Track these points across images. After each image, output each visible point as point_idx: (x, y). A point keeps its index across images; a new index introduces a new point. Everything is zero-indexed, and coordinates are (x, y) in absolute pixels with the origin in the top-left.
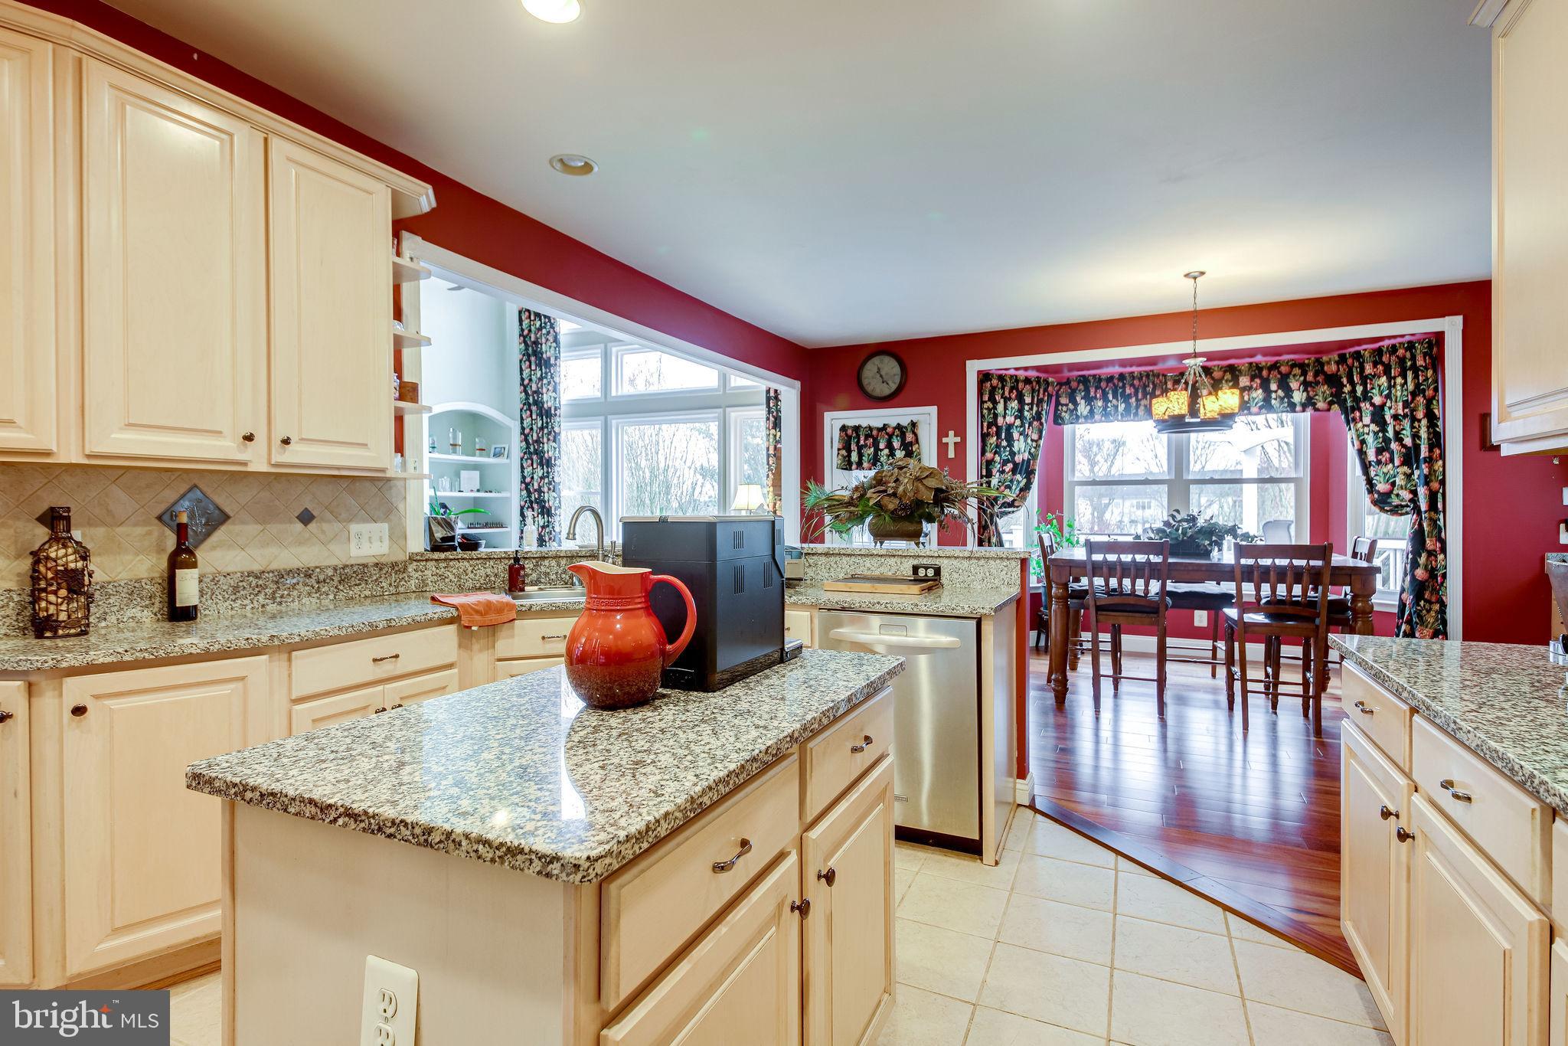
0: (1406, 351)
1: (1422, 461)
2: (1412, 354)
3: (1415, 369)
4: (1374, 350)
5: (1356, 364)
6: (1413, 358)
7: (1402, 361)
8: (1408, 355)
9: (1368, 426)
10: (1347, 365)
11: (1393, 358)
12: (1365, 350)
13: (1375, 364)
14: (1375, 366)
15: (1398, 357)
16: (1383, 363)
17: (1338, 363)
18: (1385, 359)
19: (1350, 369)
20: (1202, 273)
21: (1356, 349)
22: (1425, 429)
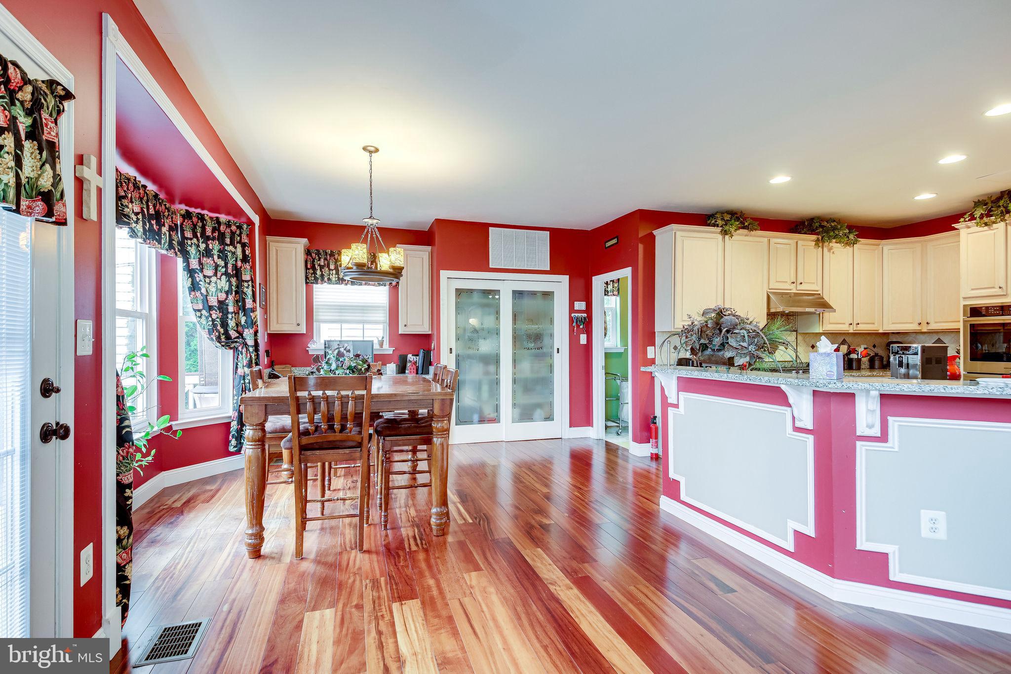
0: (237, 229)
1: (247, 311)
2: (240, 231)
3: (244, 246)
4: (211, 218)
5: (200, 224)
6: (240, 235)
7: (233, 234)
8: (238, 232)
9: (209, 277)
10: (192, 222)
11: (228, 230)
12: (207, 215)
14: (213, 231)
15: (231, 230)
16: (219, 231)
17: (183, 216)
18: (222, 228)
19: (194, 226)
20: (377, 150)
21: (199, 211)
22: (250, 288)
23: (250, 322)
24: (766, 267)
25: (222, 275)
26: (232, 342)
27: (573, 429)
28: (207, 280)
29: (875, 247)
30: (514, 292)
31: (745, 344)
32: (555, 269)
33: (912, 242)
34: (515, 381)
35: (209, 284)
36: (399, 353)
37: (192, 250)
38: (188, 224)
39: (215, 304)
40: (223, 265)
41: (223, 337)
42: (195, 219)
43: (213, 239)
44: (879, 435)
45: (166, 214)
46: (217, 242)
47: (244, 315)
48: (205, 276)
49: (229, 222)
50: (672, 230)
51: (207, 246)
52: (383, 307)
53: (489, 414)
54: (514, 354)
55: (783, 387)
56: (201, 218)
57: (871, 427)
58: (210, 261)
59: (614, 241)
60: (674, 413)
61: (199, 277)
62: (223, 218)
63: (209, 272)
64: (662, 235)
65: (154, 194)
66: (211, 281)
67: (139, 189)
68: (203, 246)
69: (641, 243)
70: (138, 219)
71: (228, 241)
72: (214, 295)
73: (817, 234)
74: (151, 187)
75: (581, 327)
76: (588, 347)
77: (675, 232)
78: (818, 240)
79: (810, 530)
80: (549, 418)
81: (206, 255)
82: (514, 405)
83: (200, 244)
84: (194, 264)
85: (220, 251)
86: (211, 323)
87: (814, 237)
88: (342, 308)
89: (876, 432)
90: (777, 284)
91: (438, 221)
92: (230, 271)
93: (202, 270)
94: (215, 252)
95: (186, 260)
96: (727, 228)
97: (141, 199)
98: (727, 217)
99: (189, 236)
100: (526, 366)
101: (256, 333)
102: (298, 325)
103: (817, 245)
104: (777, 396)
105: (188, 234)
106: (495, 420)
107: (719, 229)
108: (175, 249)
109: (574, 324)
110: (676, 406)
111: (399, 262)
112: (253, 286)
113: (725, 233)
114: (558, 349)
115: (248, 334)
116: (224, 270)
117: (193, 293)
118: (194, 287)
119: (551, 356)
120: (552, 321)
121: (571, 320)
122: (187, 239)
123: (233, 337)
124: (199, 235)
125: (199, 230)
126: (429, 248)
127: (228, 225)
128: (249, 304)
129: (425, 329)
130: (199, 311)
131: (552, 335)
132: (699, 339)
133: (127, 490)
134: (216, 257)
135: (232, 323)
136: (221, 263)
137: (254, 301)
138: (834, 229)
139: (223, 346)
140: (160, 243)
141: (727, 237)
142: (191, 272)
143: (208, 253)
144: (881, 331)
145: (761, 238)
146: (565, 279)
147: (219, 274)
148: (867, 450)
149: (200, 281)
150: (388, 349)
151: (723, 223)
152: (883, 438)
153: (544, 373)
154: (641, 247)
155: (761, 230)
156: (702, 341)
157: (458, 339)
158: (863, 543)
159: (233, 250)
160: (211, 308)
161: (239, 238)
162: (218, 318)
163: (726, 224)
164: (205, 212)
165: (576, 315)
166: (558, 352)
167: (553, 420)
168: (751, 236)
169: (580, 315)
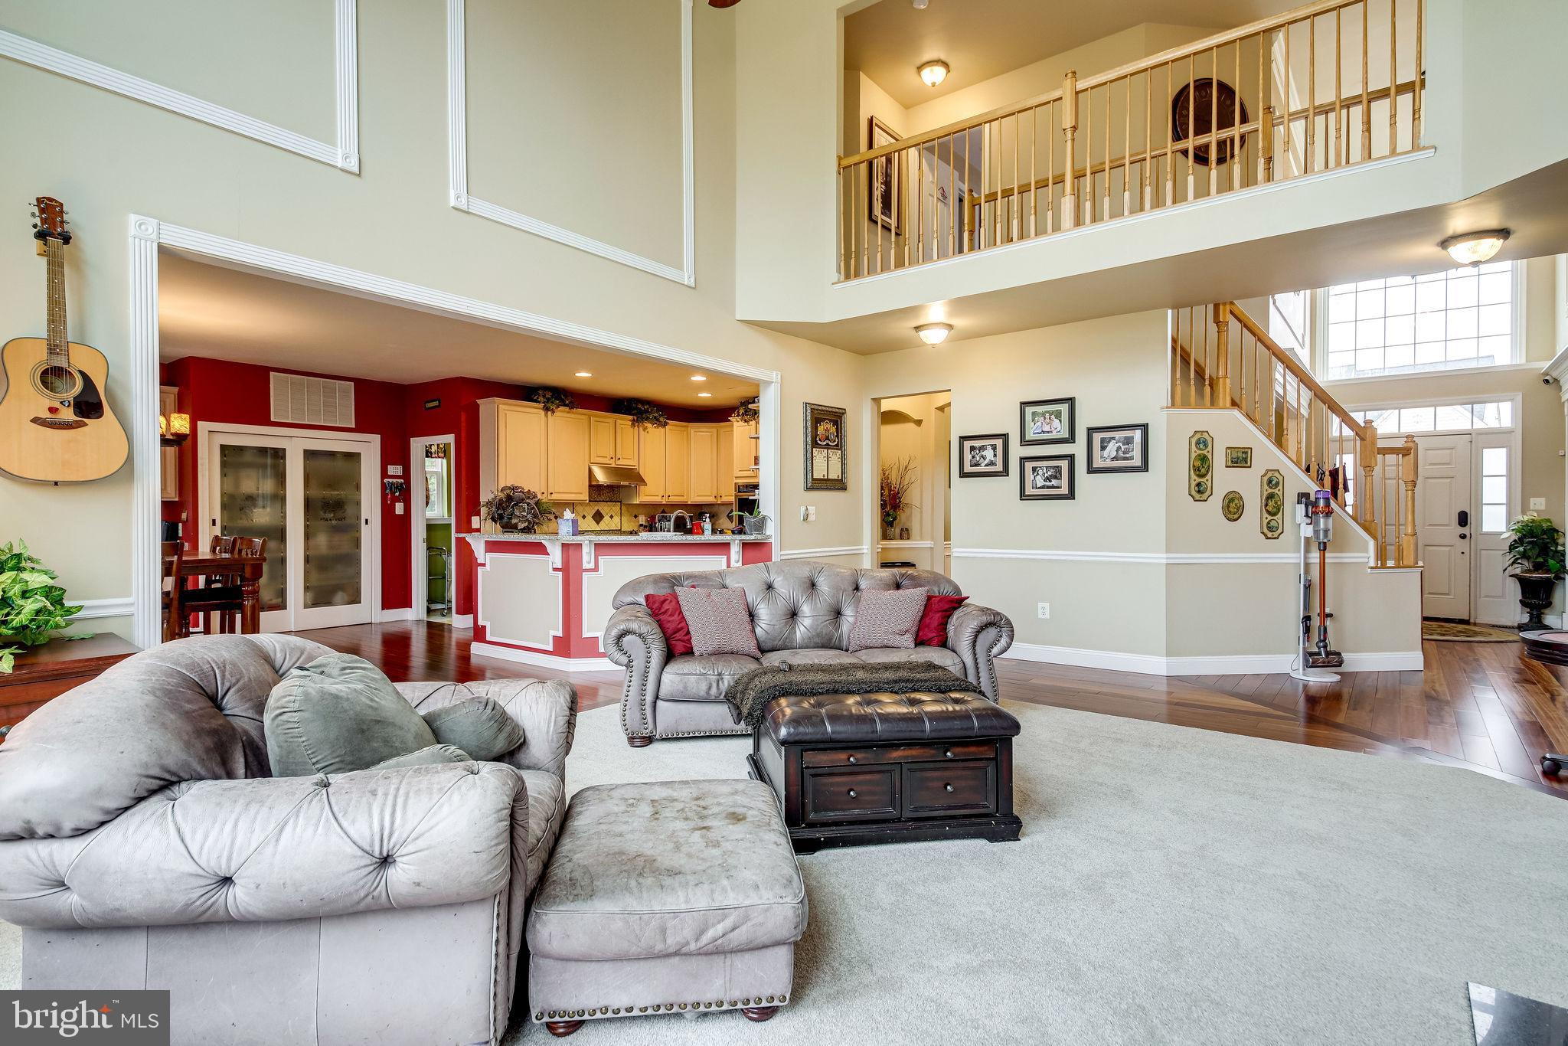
24: (587, 444)
27: (386, 611)
29: (683, 429)
30: (306, 452)
31: (525, 514)
32: (363, 426)
33: (710, 427)
34: (307, 560)
44: (594, 567)
50: (495, 403)
53: (271, 600)
54: (306, 527)
55: (542, 541)
57: (589, 563)
59: (436, 403)
60: (482, 570)
64: (486, 406)
69: (465, 411)
73: (633, 415)
75: (397, 494)
76: (406, 518)
77: (499, 405)
78: (634, 420)
79: (560, 634)
80: (355, 599)
82: (307, 588)
87: (631, 417)
89: (592, 566)
90: (598, 459)
91: (195, 360)
96: (548, 405)
98: (549, 395)
100: (322, 540)
103: (633, 425)
104: (539, 549)
106: (282, 606)
107: (541, 405)
109: (388, 491)
110: (484, 565)
113: (546, 409)
114: (367, 520)
119: (358, 529)
120: (358, 487)
121: (384, 486)
126: (175, 389)
129: (169, 495)
131: (358, 503)
132: (498, 510)
138: (647, 411)
141: (549, 413)
144: (689, 503)
145: (580, 415)
146: (376, 439)
148: (588, 577)
151: (545, 399)
152: (596, 569)
153: (346, 548)
154: (465, 416)
155: (581, 408)
156: (499, 512)
157: (224, 507)
158: (586, 634)
163: (548, 402)
165: (391, 480)
166: (367, 523)
167: (360, 603)
168: (573, 413)
169: (395, 480)
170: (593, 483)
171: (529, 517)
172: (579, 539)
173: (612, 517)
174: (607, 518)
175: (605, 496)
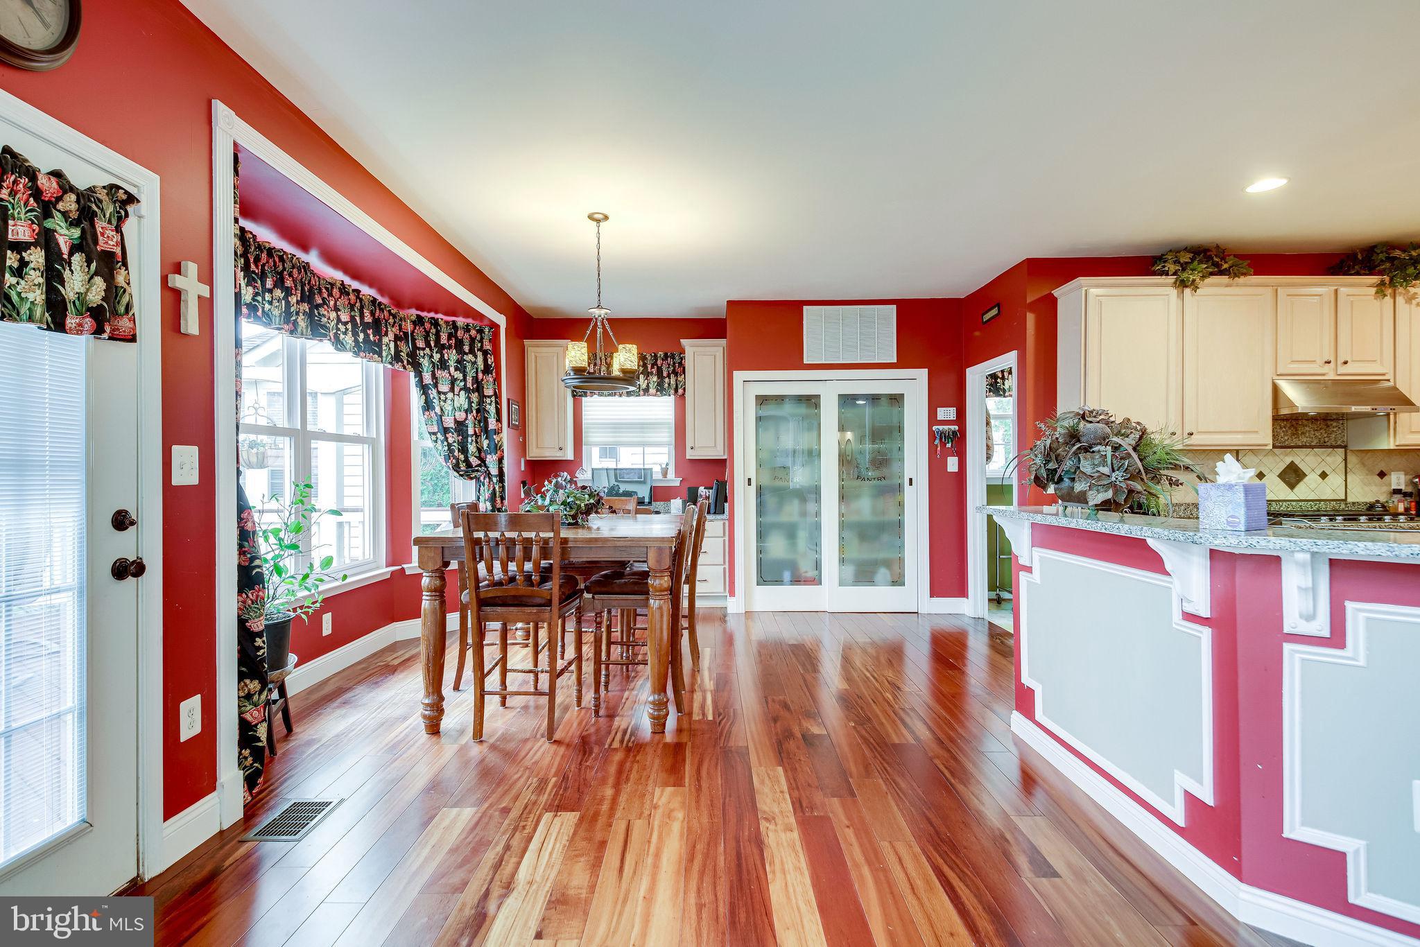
0: (477, 333)
1: (491, 433)
2: (481, 336)
3: (485, 353)
4: (447, 323)
5: (433, 331)
6: (481, 341)
7: (472, 340)
8: (478, 337)
9: (445, 393)
10: (425, 328)
11: (467, 336)
12: (442, 319)
13: (450, 336)
14: (449, 338)
15: (470, 335)
16: (456, 338)
17: (414, 323)
18: (460, 334)
19: (427, 333)
20: (606, 218)
21: (432, 315)
22: (494, 405)
23: (493, 447)
24: (1268, 339)
25: (461, 389)
26: (473, 471)
27: (935, 599)
28: (443, 397)
30: (841, 397)
31: (1106, 470)
32: (905, 360)
34: (842, 526)
35: (445, 401)
36: (687, 485)
37: (425, 363)
38: (419, 331)
39: (452, 425)
40: (462, 378)
41: (463, 466)
42: (427, 325)
43: (450, 347)
44: (1326, 633)
45: (391, 321)
46: (454, 351)
47: (486, 438)
48: (439, 393)
49: (468, 325)
50: (1081, 287)
51: (442, 356)
52: (669, 424)
53: (806, 572)
54: (842, 487)
55: (1150, 543)
56: (435, 323)
57: (1310, 617)
58: (445, 374)
59: (994, 312)
60: (1028, 581)
61: (433, 393)
62: (461, 321)
63: (444, 387)
64: (1068, 295)
65: (371, 299)
66: (446, 398)
67: (348, 294)
68: (437, 357)
69: (1032, 311)
70: (347, 329)
71: (466, 348)
72: (450, 415)
73: (1380, 273)
74: (366, 291)
75: (949, 445)
76: (960, 477)
77: (1086, 290)
78: (1382, 283)
79: (1206, 792)
80: (898, 581)
81: (441, 367)
82: (842, 561)
83: (434, 354)
84: (427, 378)
85: (458, 362)
86: (446, 448)
87: (1374, 279)
88: (617, 427)
89: (1321, 627)
90: (1295, 365)
91: (731, 304)
92: (469, 385)
93: (436, 385)
94: (452, 363)
95: (419, 374)
96: (1184, 275)
97: (352, 307)
98: (1186, 258)
99: (421, 346)
100: (865, 507)
101: (500, 460)
102: (561, 449)
103: (1381, 292)
105: (421, 344)
106: (816, 581)
107: (1171, 279)
108: (402, 362)
109: (937, 442)
110: (1029, 570)
111: (630, 363)
112: (497, 403)
113: (1182, 284)
114: (911, 480)
115: (491, 460)
116: (462, 384)
117: (427, 413)
118: (428, 406)
119: (900, 488)
120: (901, 438)
121: (932, 436)
122: (419, 349)
123: (474, 464)
124: (432, 344)
125: (432, 338)
126: (723, 342)
127: (467, 329)
128: (492, 424)
129: (718, 453)
130: (435, 434)
131: (901, 459)
132: (1048, 462)
133: (257, 639)
134: (452, 369)
135: (472, 448)
136: (459, 375)
137: (499, 420)
139: (462, 476)
140: (380, 355)
141: (1187, 291)
142: (424, 389)
143: (443, 364)
145: (1256, 289)
146: (922, 374)
147: (457, 390)
148: (1303, 660)
149: (434, 398)
150: (673, 480)
151: (1177, 268)
152: (1334, 639)
153: (892, 516)
154: (1031, 318)
155: (1255, 274)
156: (1051, 466)
157: (760, 465)
158: (1296, 828)
159: (473, 359)
160: (446, 431)
161: (479, 345)
162: (454, 442)
163: (1184, 270)
164: (440, 316)
165: (941, 428)
166: (911, 484)
167: (903, 584)
168: (1237, 285)
169: (946, 427)
170: (1284, 411)
171: (1118, 476)
172: (1267, 543)
173: (1324, 475)
174: (1312, 479)
175: (1308, 436)
